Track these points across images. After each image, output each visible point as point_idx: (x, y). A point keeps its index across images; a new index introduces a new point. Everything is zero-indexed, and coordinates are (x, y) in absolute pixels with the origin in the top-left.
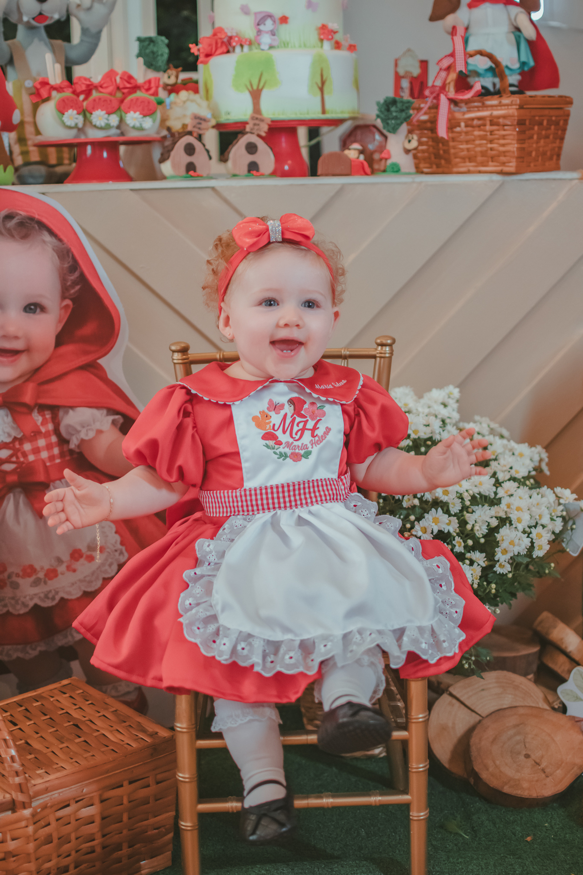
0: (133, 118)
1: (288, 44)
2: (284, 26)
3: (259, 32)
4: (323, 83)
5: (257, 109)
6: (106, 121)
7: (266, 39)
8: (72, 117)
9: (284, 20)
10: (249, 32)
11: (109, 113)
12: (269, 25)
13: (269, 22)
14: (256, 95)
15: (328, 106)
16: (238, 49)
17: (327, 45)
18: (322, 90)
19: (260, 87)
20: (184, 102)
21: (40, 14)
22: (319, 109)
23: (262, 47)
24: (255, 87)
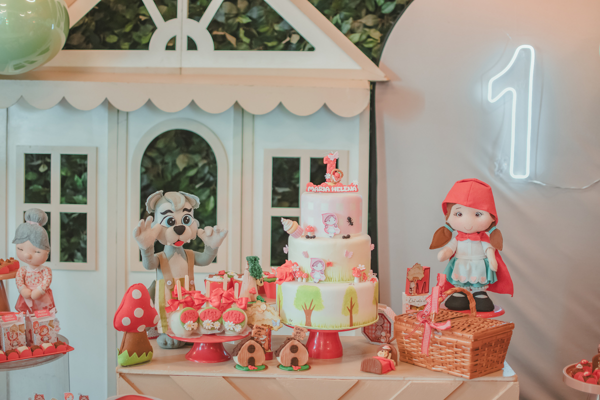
0: (229, 325)
1: (331, 279)
2: (330, 267)
3: (313, 270)
4: (352, 307)
5: (308, 323)
6: (212, 326)
7: (318, 276)
8: (190, 324)
9: (329, 264)
10: (307, 269)
11: (214, 321)
12: (320, 267)
13: (320, 265)
14: (308, 313)
15: (354, 321)
16: (299, 279)
17: (356, 280)
18: (351, 311)
19: (311, 309)
20: (264, 311)
21: (179, 240)
22: (349, 323)
23: (315, 280)
24: (308, 309)
